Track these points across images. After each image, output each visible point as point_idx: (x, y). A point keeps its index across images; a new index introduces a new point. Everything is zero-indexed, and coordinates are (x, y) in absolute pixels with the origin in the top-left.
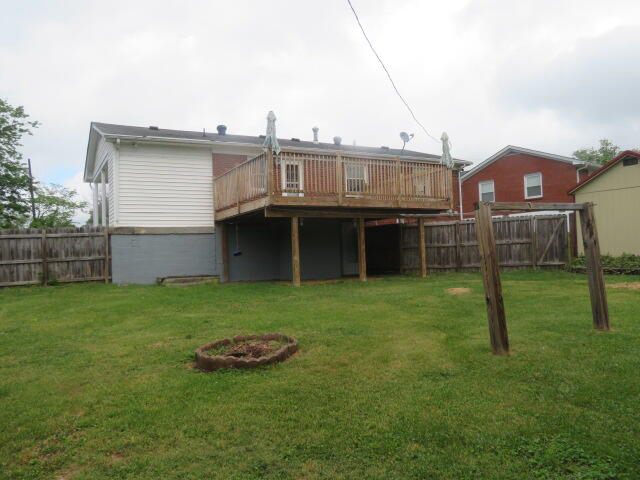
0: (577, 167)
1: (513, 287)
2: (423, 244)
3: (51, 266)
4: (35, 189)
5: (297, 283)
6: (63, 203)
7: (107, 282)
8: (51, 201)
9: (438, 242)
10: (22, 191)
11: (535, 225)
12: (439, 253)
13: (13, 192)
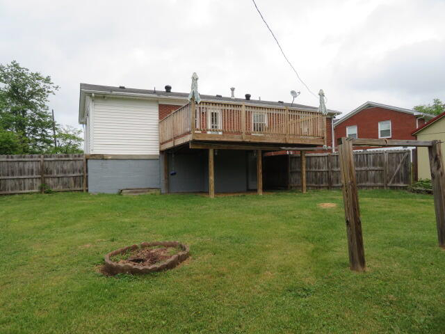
0: (417, 117)
1: (370, 203)
2: (304, 170)
3: (47, 180)
4: (57, 129)
5: (212, 195)
6: (74, 138)
7: (85, 191)
8: (67, 136)
9: (315, 168)
10: (48, 130)
11: (386, 158)
12: (316, 175)
13: (43, 131)
